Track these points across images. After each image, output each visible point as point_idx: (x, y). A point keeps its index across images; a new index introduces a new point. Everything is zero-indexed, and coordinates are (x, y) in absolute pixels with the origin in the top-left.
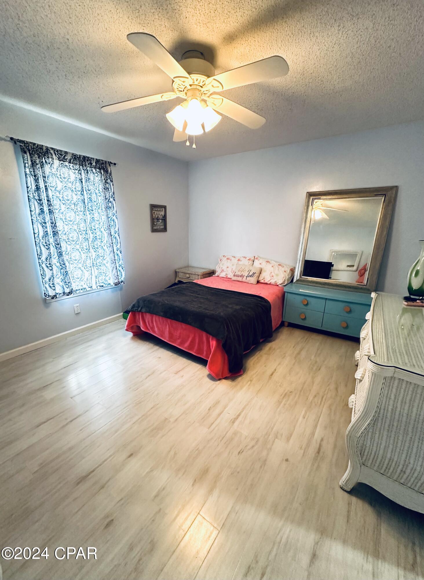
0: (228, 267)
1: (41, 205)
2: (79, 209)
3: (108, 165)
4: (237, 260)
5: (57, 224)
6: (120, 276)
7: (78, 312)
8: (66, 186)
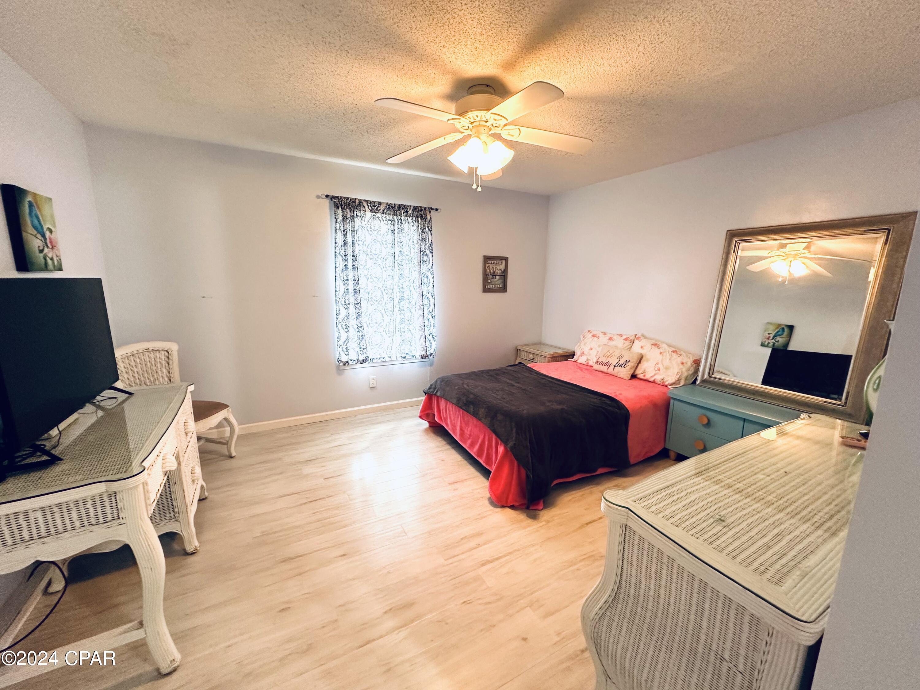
0: (591, 349)
1: (346, 260)
2: (388, 264)
3: (427, 212)
4: (608, 338)
5: (360, 282)
6: (430, 347)
7: (374, 386)
8: (375, 240)
